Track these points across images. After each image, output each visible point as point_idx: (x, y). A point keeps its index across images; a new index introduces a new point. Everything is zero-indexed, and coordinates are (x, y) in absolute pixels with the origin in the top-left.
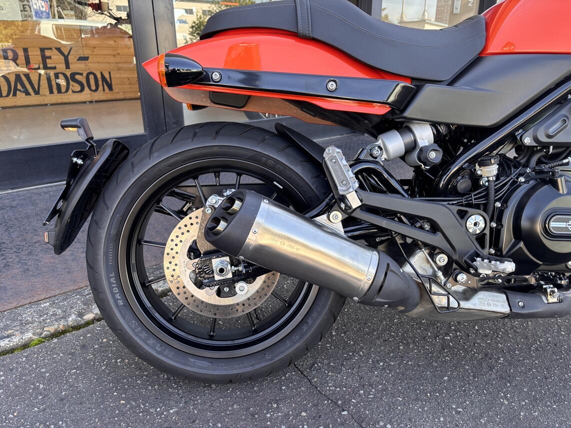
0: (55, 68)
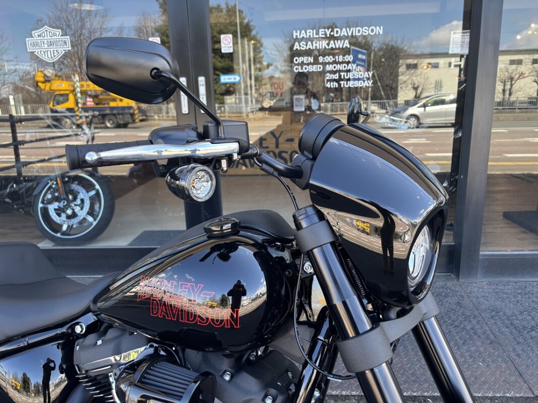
0: (267, 147)
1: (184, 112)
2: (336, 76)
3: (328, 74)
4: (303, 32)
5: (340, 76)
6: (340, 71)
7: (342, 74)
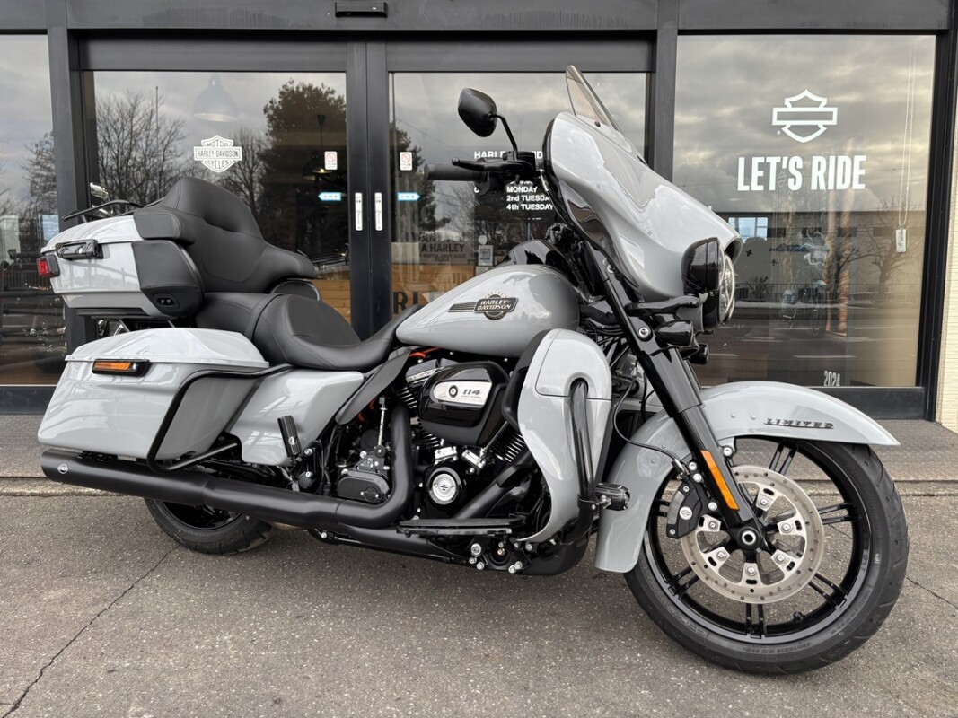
1: (357, 229)
2: (517, 199)
3: (509, 196)
4: (484, 153)
5: (521, 198)
6: (520, 194)
7: (523, 196)
